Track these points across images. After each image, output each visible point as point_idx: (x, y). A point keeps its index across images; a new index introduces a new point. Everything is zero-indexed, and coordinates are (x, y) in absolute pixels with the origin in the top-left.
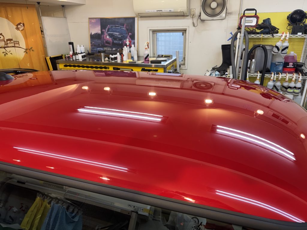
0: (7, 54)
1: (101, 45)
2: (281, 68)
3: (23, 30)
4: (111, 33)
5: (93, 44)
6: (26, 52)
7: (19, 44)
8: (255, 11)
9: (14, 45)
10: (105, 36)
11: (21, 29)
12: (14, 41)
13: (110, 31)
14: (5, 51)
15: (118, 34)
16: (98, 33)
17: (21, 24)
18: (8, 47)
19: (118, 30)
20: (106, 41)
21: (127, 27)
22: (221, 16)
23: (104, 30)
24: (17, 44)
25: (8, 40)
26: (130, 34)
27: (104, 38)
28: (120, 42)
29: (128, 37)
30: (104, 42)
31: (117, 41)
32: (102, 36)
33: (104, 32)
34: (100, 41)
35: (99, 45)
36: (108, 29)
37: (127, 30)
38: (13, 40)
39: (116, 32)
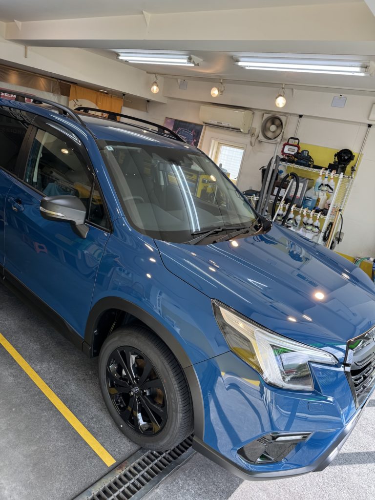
2: (310, 204)
8: (297, 141)
15: (185, 138)
19: (186, 135)
21: (194, 134)
22: (276, 140)
26: (195, 140)
36: (179, 132)
37: (194, 136)
39: (184, 136)
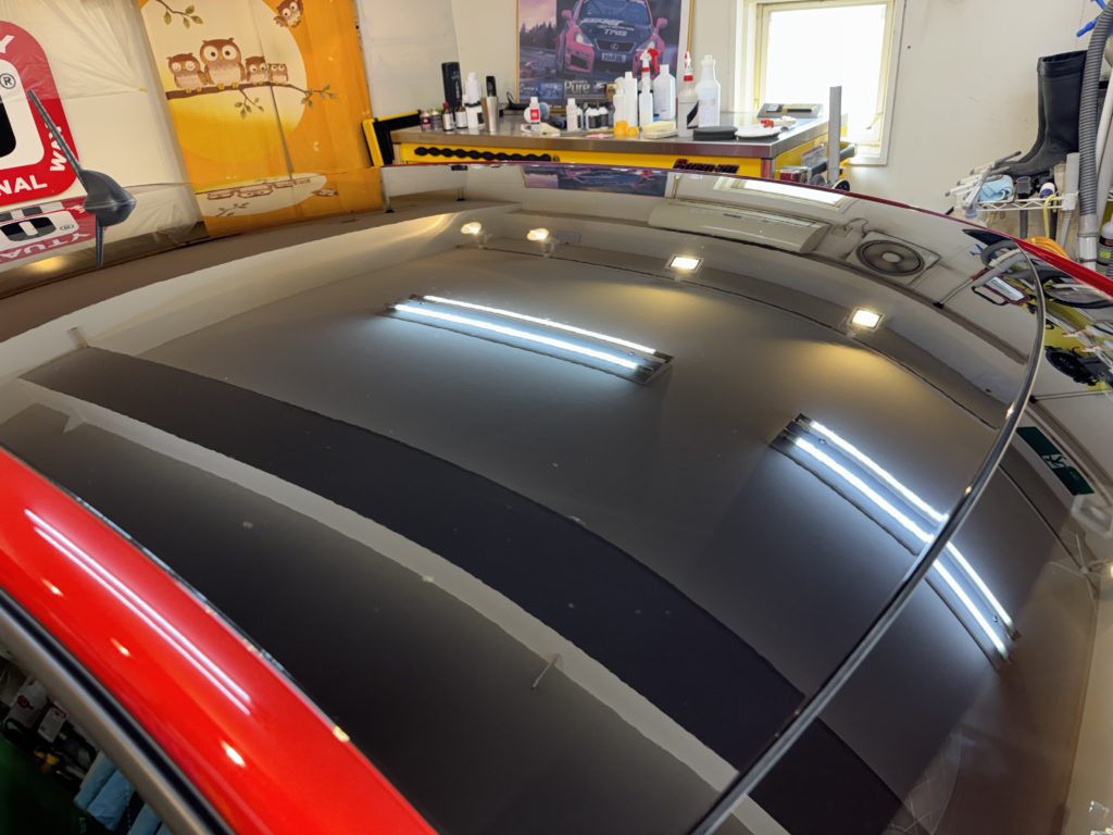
0: (248, 108)
1: (554, 71)
3: (298, 23)
4: (593, 20)
5: (529, 68)
6: (307, 101)
9: (271, 77)
10: (569, 34)
11: (291, 22)
12: (270, 65)
13: (589, 13)
14: (242, 99)
15: (616, 23)
16: (547, 25)
17: (293, 5)
19: (617, 11)
20: (574, 53)
23: (566, 13)
24: (278, 73)
25: (250, 61)
26: (662, 22)
27: (567, 45)
28: (624, 57)
29: (655, 34)
30: (564, 58)
31: (614, 51)
32: (561, 36)
33: (567, 19)
34: (554, 56)
35: (548, 70)
36: (584, 6)
37: (652, 5)
38: (267, 61)
39: (611, 18)
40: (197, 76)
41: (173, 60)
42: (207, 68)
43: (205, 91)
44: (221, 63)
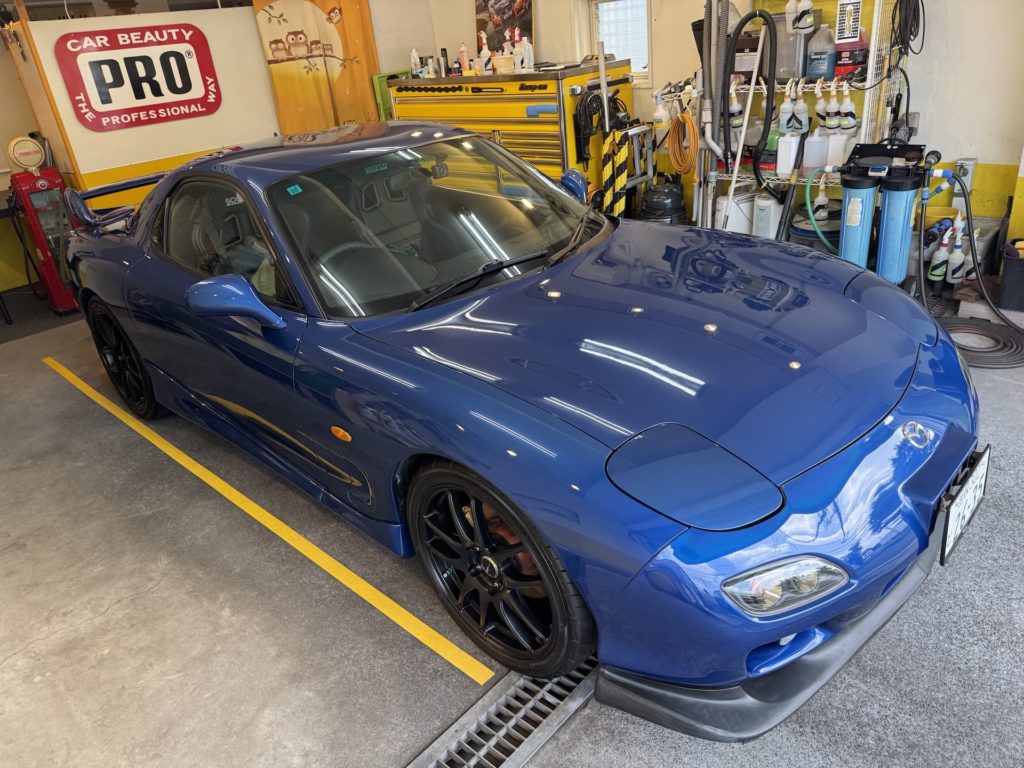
0: (311, 69)
3: (339, 21)
6: (343, 65)
7: (331, 49)
11: (335, 21)
12: (324, 45)
14: (307, 64)
17: (337, 11)
18: (312, 57)
24: (328, 49)
25: (312, 43)
38: (322, 43)
40: (283, 52)
41: (271, 43)
42: (289, 47)
43: (289, 60)
44: (296, 44)
